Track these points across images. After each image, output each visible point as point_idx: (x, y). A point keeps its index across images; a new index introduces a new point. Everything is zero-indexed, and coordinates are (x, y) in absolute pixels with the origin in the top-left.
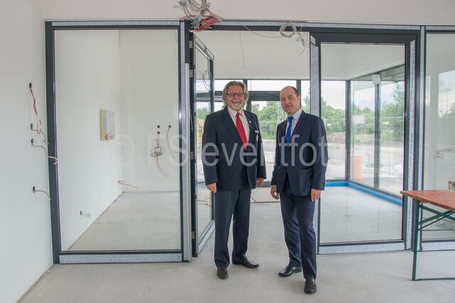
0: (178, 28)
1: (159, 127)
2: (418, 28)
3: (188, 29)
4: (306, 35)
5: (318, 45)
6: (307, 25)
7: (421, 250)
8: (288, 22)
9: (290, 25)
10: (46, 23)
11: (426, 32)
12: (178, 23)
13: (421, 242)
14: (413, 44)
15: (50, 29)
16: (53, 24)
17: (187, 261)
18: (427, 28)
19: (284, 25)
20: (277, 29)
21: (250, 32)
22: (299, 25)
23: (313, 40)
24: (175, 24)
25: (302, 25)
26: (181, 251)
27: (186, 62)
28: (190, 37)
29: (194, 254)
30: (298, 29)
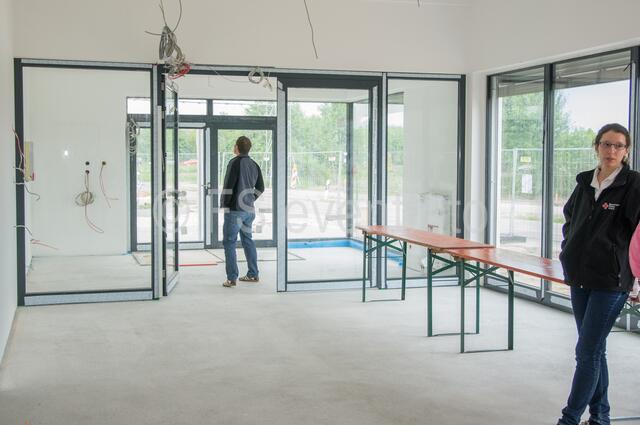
0: (151, 70)
1: (88, 163)
2: (380, 75)
3: (161, 72)
4: (273, 81)
5: (285, 90)
6: (274, 71)
7: (386, 288)
8: (256, 67)
9: (258, 71)
10: (15, 59)
11: (388, 78)
12: (151, 67)
13: (386, 279)
14: (375, 89)
15: (19, 65)
16: (23, 61)
17: (158, 299)
18: (389, 75)
19: (253, 71)
20: (246, 74)
21: (219, 77)
22: (266, 70)
23: (281, 85)
24: (147, 66)
25: (270, 71)
26: (152, 289)
27: (158, 105)
28: (162, 79)
29: (165, 294)
30: (266, 74)
